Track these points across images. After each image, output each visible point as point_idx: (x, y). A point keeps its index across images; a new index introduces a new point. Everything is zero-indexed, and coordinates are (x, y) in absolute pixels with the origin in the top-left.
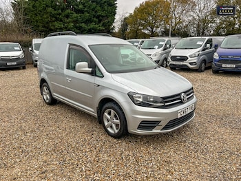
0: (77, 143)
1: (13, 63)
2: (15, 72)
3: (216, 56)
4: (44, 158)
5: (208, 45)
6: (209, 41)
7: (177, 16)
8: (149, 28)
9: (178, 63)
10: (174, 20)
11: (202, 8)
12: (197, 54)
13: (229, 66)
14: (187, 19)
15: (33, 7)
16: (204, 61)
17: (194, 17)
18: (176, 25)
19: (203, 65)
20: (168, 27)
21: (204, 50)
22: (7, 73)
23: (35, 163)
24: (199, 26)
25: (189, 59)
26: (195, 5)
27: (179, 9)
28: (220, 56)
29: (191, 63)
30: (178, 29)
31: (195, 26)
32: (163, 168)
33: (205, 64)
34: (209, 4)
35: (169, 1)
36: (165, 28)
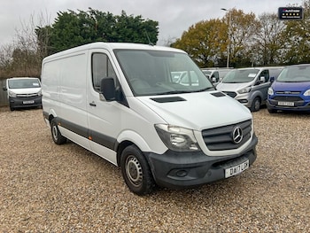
0: (73, 191)
1: (29, 102)
2: (31, 112)
3: (271, 92)
4: (32, 206)
5: (262, 78)
6: (265, 73)
7: (237, 41)
8: (202, 56)
10: (233, 46)
11: (269, 30)
12: (248, 89)
13: (286, 104)
14: (249, 43)
15: (60, 35)
16: (258, 98)
17: (258, 41)
18: (235, 52)
19: (257, 102)
20: (226, 54)
21: (257, 84)
22: (22, 113)
23: (21, 211)
25: (238, 95)
26: (260, 27)
27: (239, 32)
28: (275, 92)
30: (239, 57)
31: (260, 52)
32: (154, 219)
33: (260, 102)
34: (277, 25)
35: (226, 22)
36: (223, 56)
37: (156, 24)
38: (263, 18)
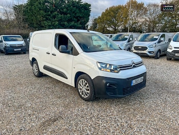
7: (133, 18)
8: (113, 27)
9: (140, 52)
10: (131, 21)
11: (152, 13)
12: (154, 45)
14: (141, 20)
15: (30, 10)
16: (159, 51)
17: (146, 19)
18: (133, 25)
20: (127, 26)
21: (159, 42)
25: (149, 49)
26: (147, 10)
27: (135, 13)
29: (149, 52)
30: (134, 28)
31: (147, 25)
34: (157, 10)
35: (127, 7)
36: (125, 27)
38: (149, 5)
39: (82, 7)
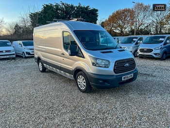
5: (168, 41)
7: (140, 20)
8: (119, 29)
9: (145, 54)
10: (138, 23)
11: (159, 14)
12: (160, 47)
17: (153, 20)
20: (133, 27)
24: (157, 26)
25: (154, 51)
27: (142, 15)
29: (155, 54)
30: (141, 29)
31: (154, 26)
33: (166, 55)
36: (131, 29)
37: (97, 10)
39: (90, 12)
